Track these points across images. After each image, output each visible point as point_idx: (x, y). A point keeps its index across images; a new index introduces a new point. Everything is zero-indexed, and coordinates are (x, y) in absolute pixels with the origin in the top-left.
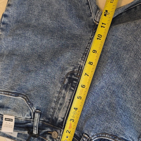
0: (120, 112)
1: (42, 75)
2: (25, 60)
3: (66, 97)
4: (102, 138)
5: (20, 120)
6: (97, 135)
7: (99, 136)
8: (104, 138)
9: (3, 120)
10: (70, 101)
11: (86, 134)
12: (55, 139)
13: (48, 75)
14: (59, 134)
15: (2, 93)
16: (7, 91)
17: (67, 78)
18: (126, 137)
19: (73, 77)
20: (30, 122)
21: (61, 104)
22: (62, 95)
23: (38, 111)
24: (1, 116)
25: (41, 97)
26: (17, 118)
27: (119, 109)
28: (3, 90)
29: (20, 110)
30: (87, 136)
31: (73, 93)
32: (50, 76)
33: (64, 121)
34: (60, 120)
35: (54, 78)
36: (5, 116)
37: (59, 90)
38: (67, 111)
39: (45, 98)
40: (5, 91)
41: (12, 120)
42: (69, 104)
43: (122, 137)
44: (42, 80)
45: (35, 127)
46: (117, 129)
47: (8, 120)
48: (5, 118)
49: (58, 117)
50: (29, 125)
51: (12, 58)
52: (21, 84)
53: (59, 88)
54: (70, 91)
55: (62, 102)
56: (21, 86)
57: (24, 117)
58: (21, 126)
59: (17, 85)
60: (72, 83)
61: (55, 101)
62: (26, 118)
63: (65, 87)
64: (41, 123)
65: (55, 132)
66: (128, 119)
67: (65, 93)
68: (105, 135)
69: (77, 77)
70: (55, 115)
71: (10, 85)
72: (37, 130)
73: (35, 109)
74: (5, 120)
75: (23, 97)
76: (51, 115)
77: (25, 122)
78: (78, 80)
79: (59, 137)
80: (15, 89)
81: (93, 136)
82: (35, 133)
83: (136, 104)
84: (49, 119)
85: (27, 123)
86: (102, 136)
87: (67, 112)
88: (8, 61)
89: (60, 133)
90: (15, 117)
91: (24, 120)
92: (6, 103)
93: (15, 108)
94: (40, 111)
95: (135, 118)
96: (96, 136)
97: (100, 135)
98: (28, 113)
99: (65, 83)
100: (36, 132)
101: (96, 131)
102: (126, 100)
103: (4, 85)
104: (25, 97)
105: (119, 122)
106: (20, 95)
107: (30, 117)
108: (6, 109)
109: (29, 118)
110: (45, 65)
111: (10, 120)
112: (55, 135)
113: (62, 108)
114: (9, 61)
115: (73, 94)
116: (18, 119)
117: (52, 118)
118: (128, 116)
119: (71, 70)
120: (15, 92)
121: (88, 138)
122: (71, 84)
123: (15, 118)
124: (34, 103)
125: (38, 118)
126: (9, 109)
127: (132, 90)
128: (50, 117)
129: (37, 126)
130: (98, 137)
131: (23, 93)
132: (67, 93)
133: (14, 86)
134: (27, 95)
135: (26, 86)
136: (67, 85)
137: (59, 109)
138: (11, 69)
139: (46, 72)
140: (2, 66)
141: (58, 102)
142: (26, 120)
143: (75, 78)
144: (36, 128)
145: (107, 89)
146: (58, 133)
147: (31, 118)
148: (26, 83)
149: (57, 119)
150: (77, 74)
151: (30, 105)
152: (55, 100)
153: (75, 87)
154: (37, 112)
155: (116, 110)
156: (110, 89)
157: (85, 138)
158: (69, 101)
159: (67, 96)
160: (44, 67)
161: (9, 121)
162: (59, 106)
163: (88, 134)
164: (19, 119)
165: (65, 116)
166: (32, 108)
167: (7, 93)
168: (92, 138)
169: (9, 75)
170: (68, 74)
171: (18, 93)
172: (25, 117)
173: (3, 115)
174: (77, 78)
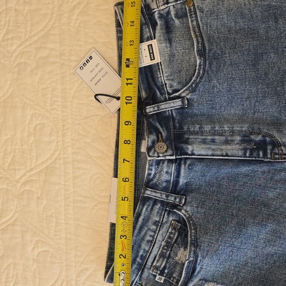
0: (236, 243)
1: (254, 90)
2: (273, 47)
3: (229, 147)
4: (188, 226)
5: (159, 73)
6: (189, 217)
7: (189, 221)
8: (189, 228)
9: (147, 41)
10: (225, 156)
11: (186, 199)
12: (155, 150)
13: (257, 101)
14: (165, 154)
15: (195, 23)
16: (200, 31)
17: (264, 136)
18: (200, 261)
19: (269, 147)
20: (161, 94)
21: (213, 141)
22: (229, 138)
23: (186, 102)
24: (153, 35)
25: (211, 101)
26: (160, 66)
27: (240, 240)
28: (200, 23)
29: (175, 66)
30: (183, 203)
31: (241, 157)
32: (257, 104)
33: (189, 155)
34: (187, 148)
35: (255, 113)
36: (154, 42)
37: (237, 129)
38: (208, 156)
39: (213, 108)
40: (199, 27)
41: (153, 58)
42: (219, 156)
43: (200, 255)
44: (243, 92)
45: (158, 107)
46: (208, 245)
47: (151, 52)
48: (151, 45)
49: (191, 144)
50: (157, 94)
51: (267, 20)
52: (225, 57)
53: (240, 129)
54: (241, 149)
55: (217, 141)
56: (222, 58)
57: (167, 80)
58: (150, 80)
59: (221, 49)
60: (258, 149)
61: (215, 127)
62: (166, 84)
63: (247, 138)
64: (168, 114)
65: (165, 146)
66: (229, 257)
67: (236, 142)
68: (194, 229)
69: (271, 155)
70: (192, 137)
71: (215, 33)
72: (154, 111)
73: (188, 97)
74: (148, 46)
75: (200, 65)
76: (188, 128)
77: (159, 84)
78: (267, 158)
79: (161, 155)
80: (212, 46)
81: (186, 211)
82: (148, 111)
83: (255, 264)
84: (181, 128)
85: (159, 89)
86: (190, 225)
87: (205, 156)
88: (260, 14)
89: (168, 155)
90: (160, 62)
91: (162, 82)
92: (177, 35)
93: (174, 55)
94: (186, 106)
95: (233, 268)
96: (187, 216)
97: (191, 222)
98: (176, 85)
99: (252, 137)
100: (151, 112)
101: (194, 214)
102: (257, 248)
103: (209, 21)
104: (201, 72)
105: (219, 246)
106: (202, 59)
107: (170, 91)
108: (166, 40)
109: (168, 89)
110: (276, 90)
111: (152, 54)
112: (161, 147)
113: (208, 146)
114: (259, 17)
115: (238, 157)
116: (159, 69)
117: (185, 134)
118: (233, 256)
119: (280, 140)
120: (207, 48)
121: (181, 205)
122: (255, 148)
123: (158, 63)
124: (197, 92)
125: (174, 107)
126: (168, 45)
127: (276, 253)
128: (185, 128)
129: (161, 109)
130: (188, 219)
131: (207, 63)
132: (237, 146)
133: (216, 42)
134: (208, 74)
135: (224, 66)
136: (251, 141)
137: (204, 142)
138: (245, 25)
139: (262, 97)
140: (245, 5)
141: (215, 135)
142: (162, 86)
143: (269, 151)
144: (156, 108)
145: (266, 214)
146: (166, 151)
147: (169, 94)
148: (232, 64)
149: (187, 142)
150: (276, 154)
151: (192, 86)
152: (217, 129)
153: (252, 157)
154: (183, 102)
155: (237, 236)
156: (268, 218)
157: (180, 200)
158: (224, 154)
159: (232, 147)
160: (272, 90)
161: (150, 54)
162: (209, 137)
163: (187, 202)
164: (159, 71)
165: (197, 155)
166: (188, 92)
167: (198, 34)
168: (183, 211)
169: (233, 24)
170: (271, 136)
171: (205, 54)
172: (166, 82)
173: (155, 39)
174: (269, 156)
